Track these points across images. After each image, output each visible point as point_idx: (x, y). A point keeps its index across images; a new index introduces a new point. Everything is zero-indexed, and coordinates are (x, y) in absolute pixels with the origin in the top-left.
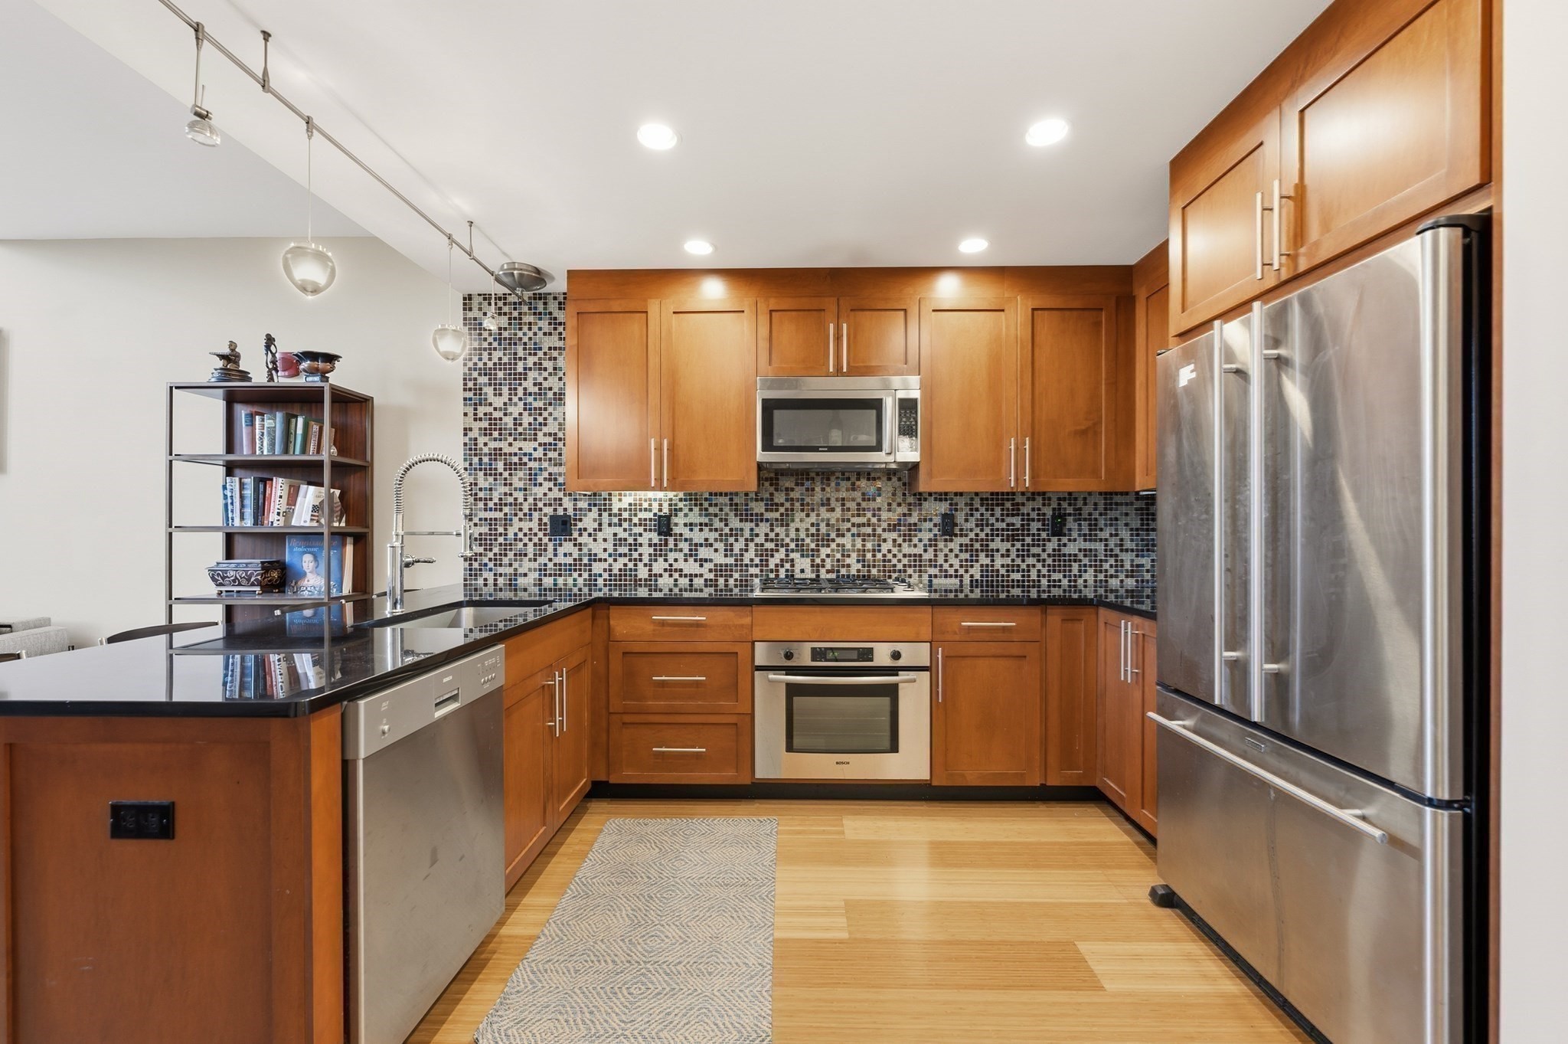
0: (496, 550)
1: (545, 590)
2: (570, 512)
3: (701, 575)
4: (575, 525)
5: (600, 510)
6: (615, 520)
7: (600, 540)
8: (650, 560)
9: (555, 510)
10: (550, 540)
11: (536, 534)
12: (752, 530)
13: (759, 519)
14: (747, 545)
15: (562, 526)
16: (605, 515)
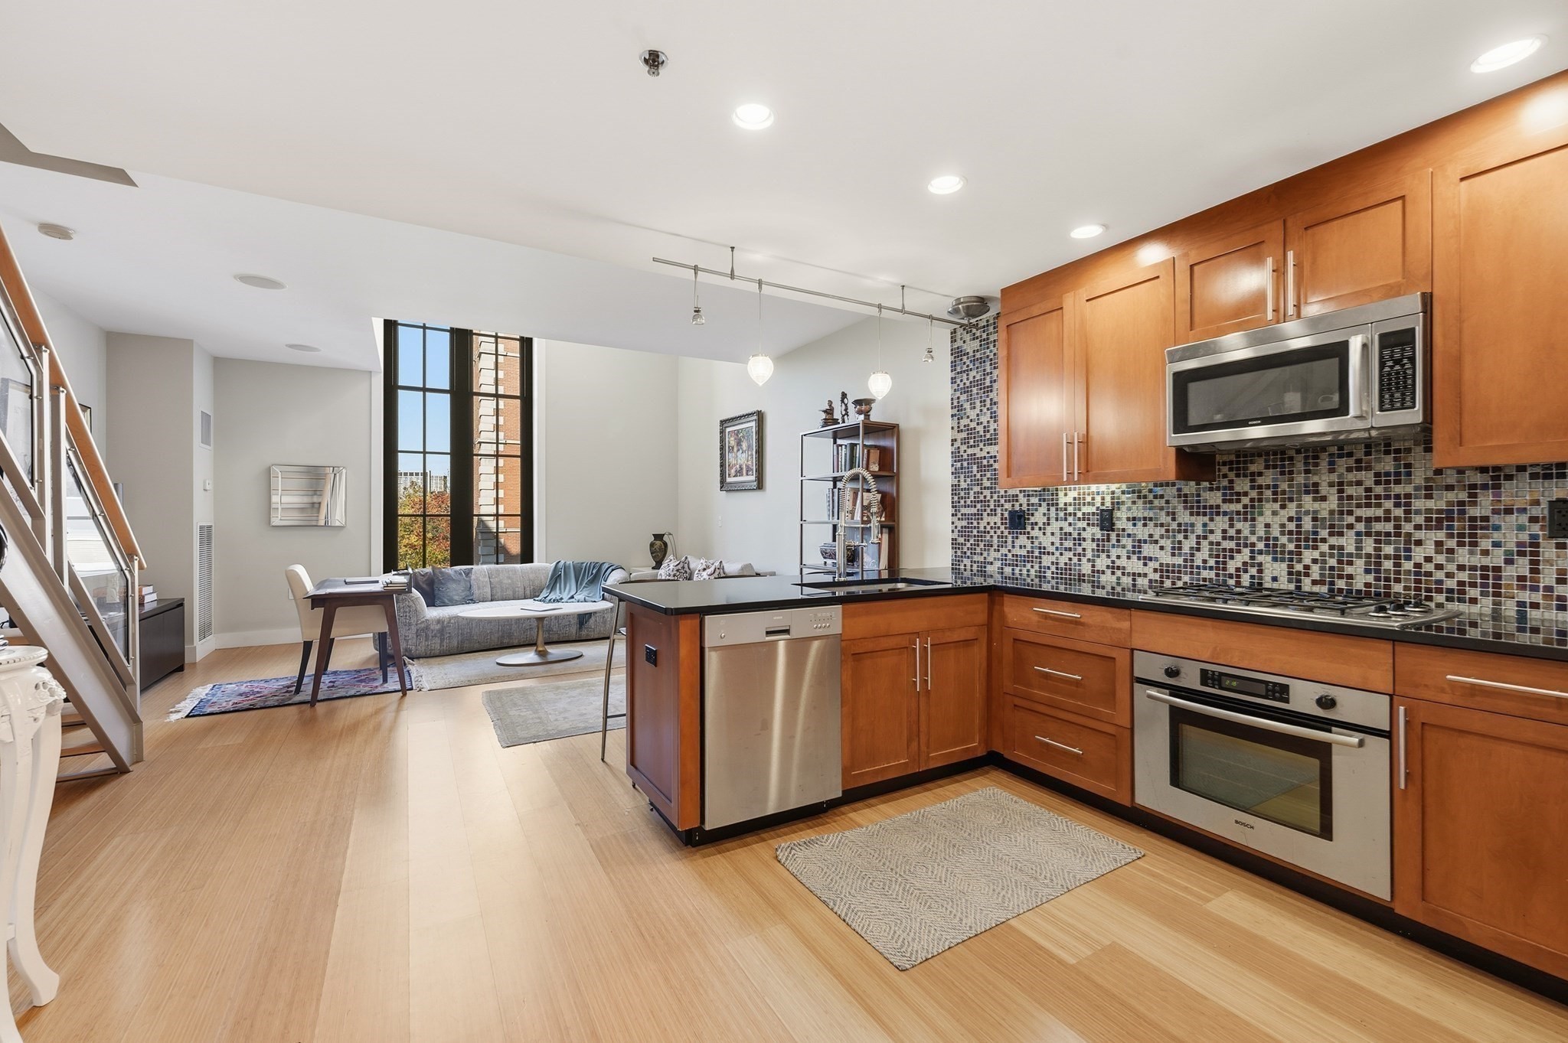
0: (972, 541)
1: (1006, 578)
2: (1025, 507)
3: (1145, 575)
4: (1029, 519)
5: (1048, 505)
6: (1061, 514)
7: (1048, 534)
8: (1093, 556)
9: (1013, 506)
10: (1009, 533)
11: (999, 528)
12: (1205, 525)
13: (1215, 511)
14: (1198, 543)
15: (1018, 521)
16: (1053, 509)
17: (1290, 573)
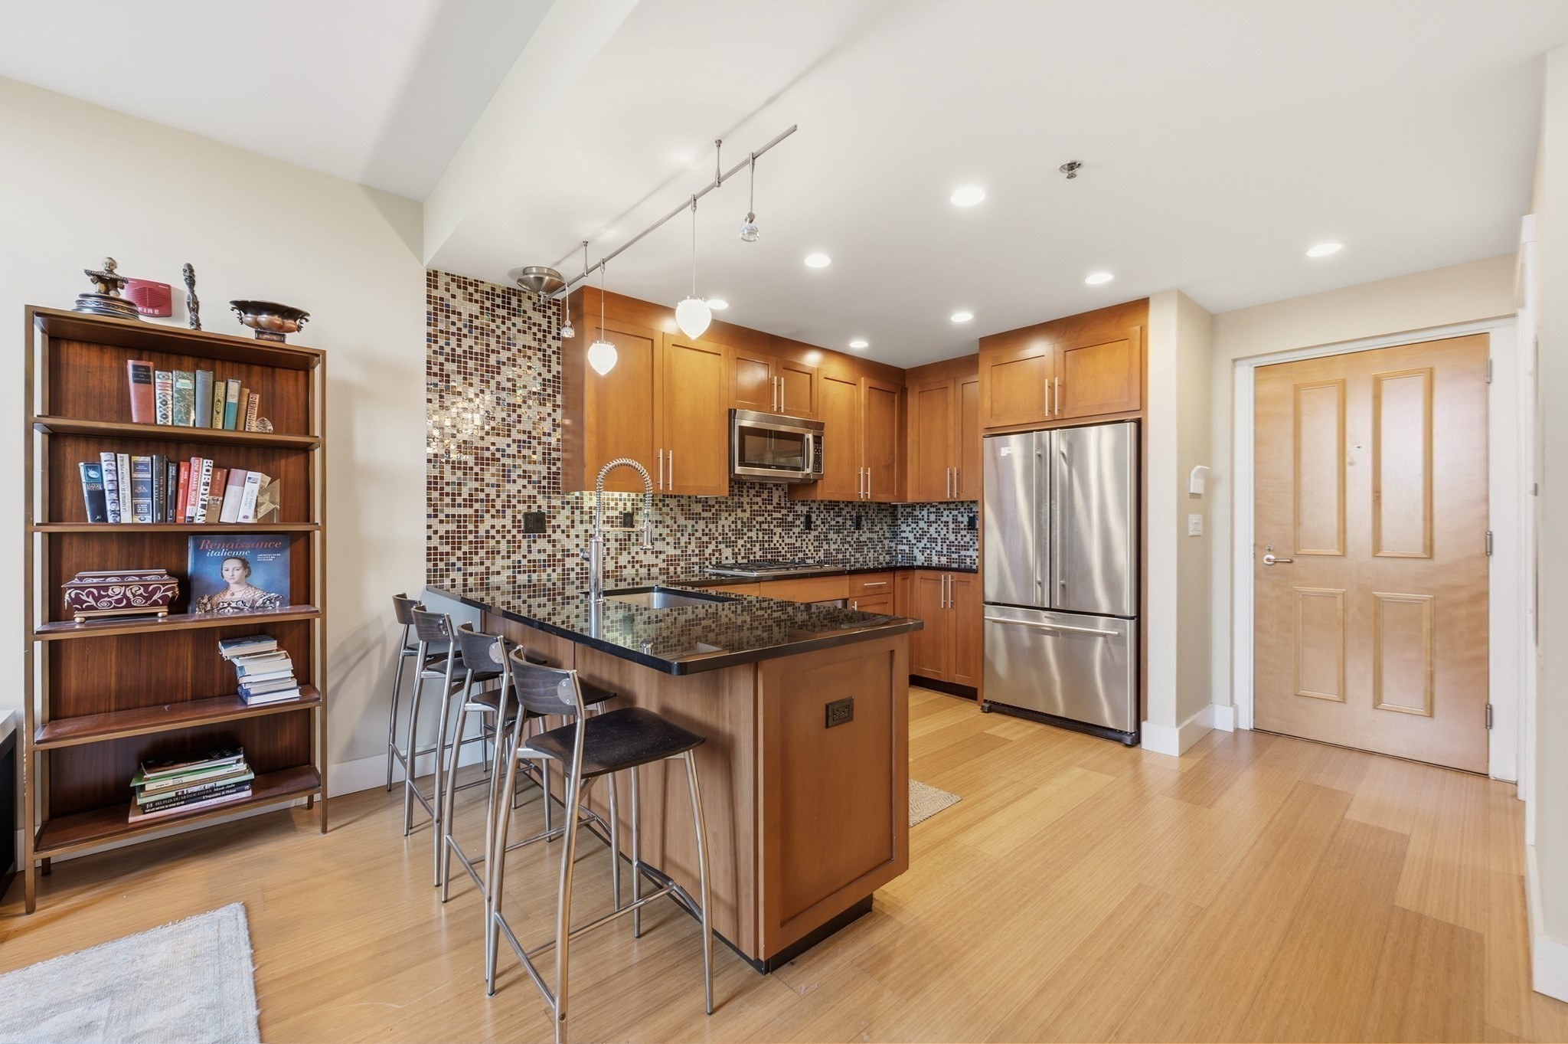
0: (465, 548)
2: (544, 509)
3: (657, 565)
4: (549, 522)
5: (572, 508)
6: (586, 518)
7: (572, 536)
8: (616, 554)
9: (529, 507)
10: (524, 537)
11: (509, 532)
12: (693, 526)
13: (697, 517)
14: (690, 539)
15: (536, 524)
17: (733, 554)
